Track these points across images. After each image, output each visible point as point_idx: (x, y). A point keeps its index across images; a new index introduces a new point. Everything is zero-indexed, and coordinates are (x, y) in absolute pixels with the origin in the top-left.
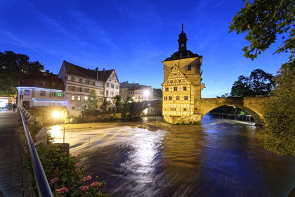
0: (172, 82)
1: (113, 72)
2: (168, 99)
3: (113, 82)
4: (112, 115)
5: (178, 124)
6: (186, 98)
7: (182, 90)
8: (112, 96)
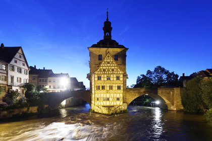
0: (104, 70)
1: (20, 51)
2: (101, 88)
3: (20, 64)
4: (25, 109)
5: (112, 114)
6: (119, 88)
7: (115, 79)
8: (19, 84)
